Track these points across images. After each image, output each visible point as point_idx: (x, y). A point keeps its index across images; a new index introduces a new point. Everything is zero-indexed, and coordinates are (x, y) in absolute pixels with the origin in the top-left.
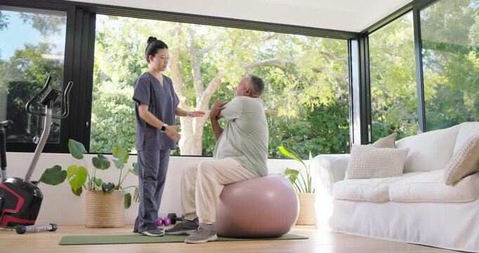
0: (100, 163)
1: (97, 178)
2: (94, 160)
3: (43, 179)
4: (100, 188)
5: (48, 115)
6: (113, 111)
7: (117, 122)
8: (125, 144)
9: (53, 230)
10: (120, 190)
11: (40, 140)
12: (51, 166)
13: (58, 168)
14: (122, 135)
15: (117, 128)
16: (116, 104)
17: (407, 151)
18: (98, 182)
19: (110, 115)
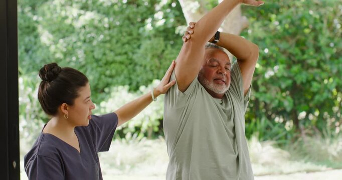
6: (78, 25)
7: (85, 41)
8: (99, 79)
14: (95, 65)
15: (85, 52)
19: (71, 30)
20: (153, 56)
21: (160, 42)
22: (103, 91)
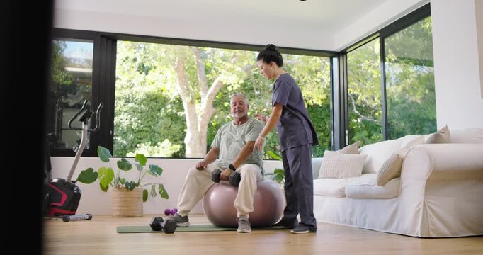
0: (124, 166)
1: (121, 177)
2: (119, 163)
3: (80, 179)
4: (124, 186)
5: (84, 130)
8: (134, 140)
9: (90, 218)
10: (139, 187)
11: (78, 149)
12: (85, 169)
13: (90, 170)
14: (132, 132)
16: (126, 102)
17: (366, 157)
18: (123, 181)
20: (165, 128)
21: (168, 121)
22: (136, 147)
